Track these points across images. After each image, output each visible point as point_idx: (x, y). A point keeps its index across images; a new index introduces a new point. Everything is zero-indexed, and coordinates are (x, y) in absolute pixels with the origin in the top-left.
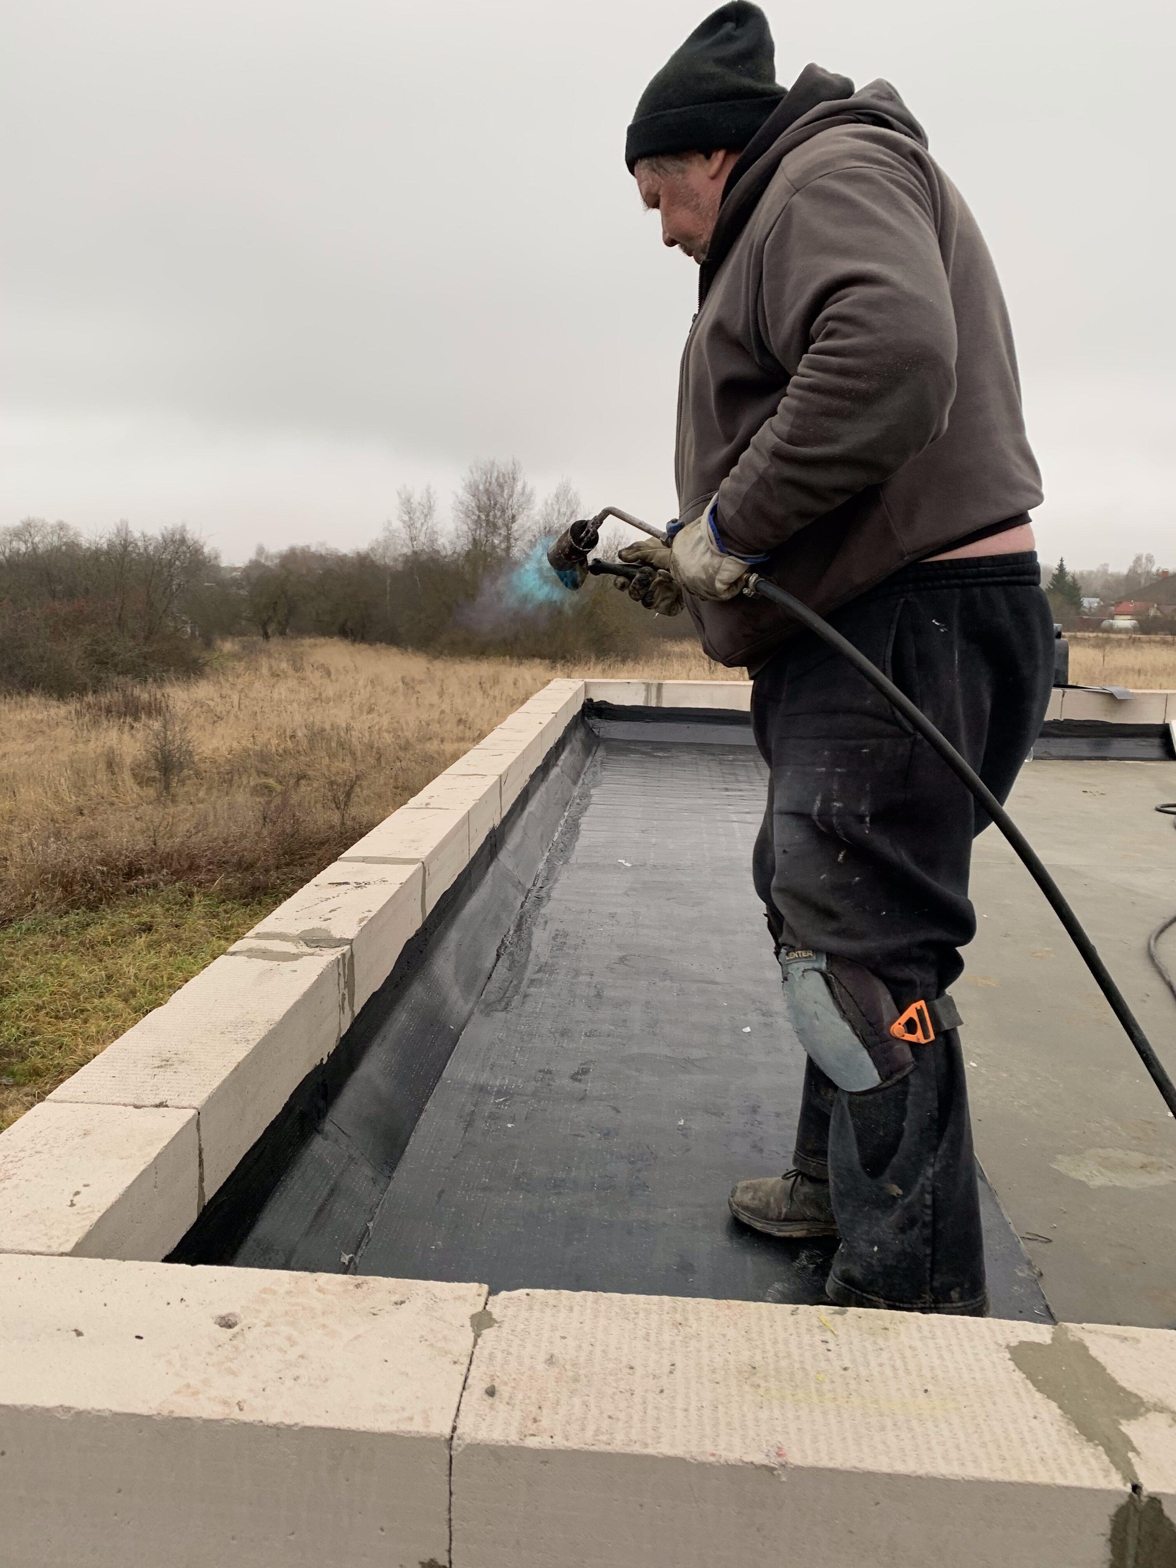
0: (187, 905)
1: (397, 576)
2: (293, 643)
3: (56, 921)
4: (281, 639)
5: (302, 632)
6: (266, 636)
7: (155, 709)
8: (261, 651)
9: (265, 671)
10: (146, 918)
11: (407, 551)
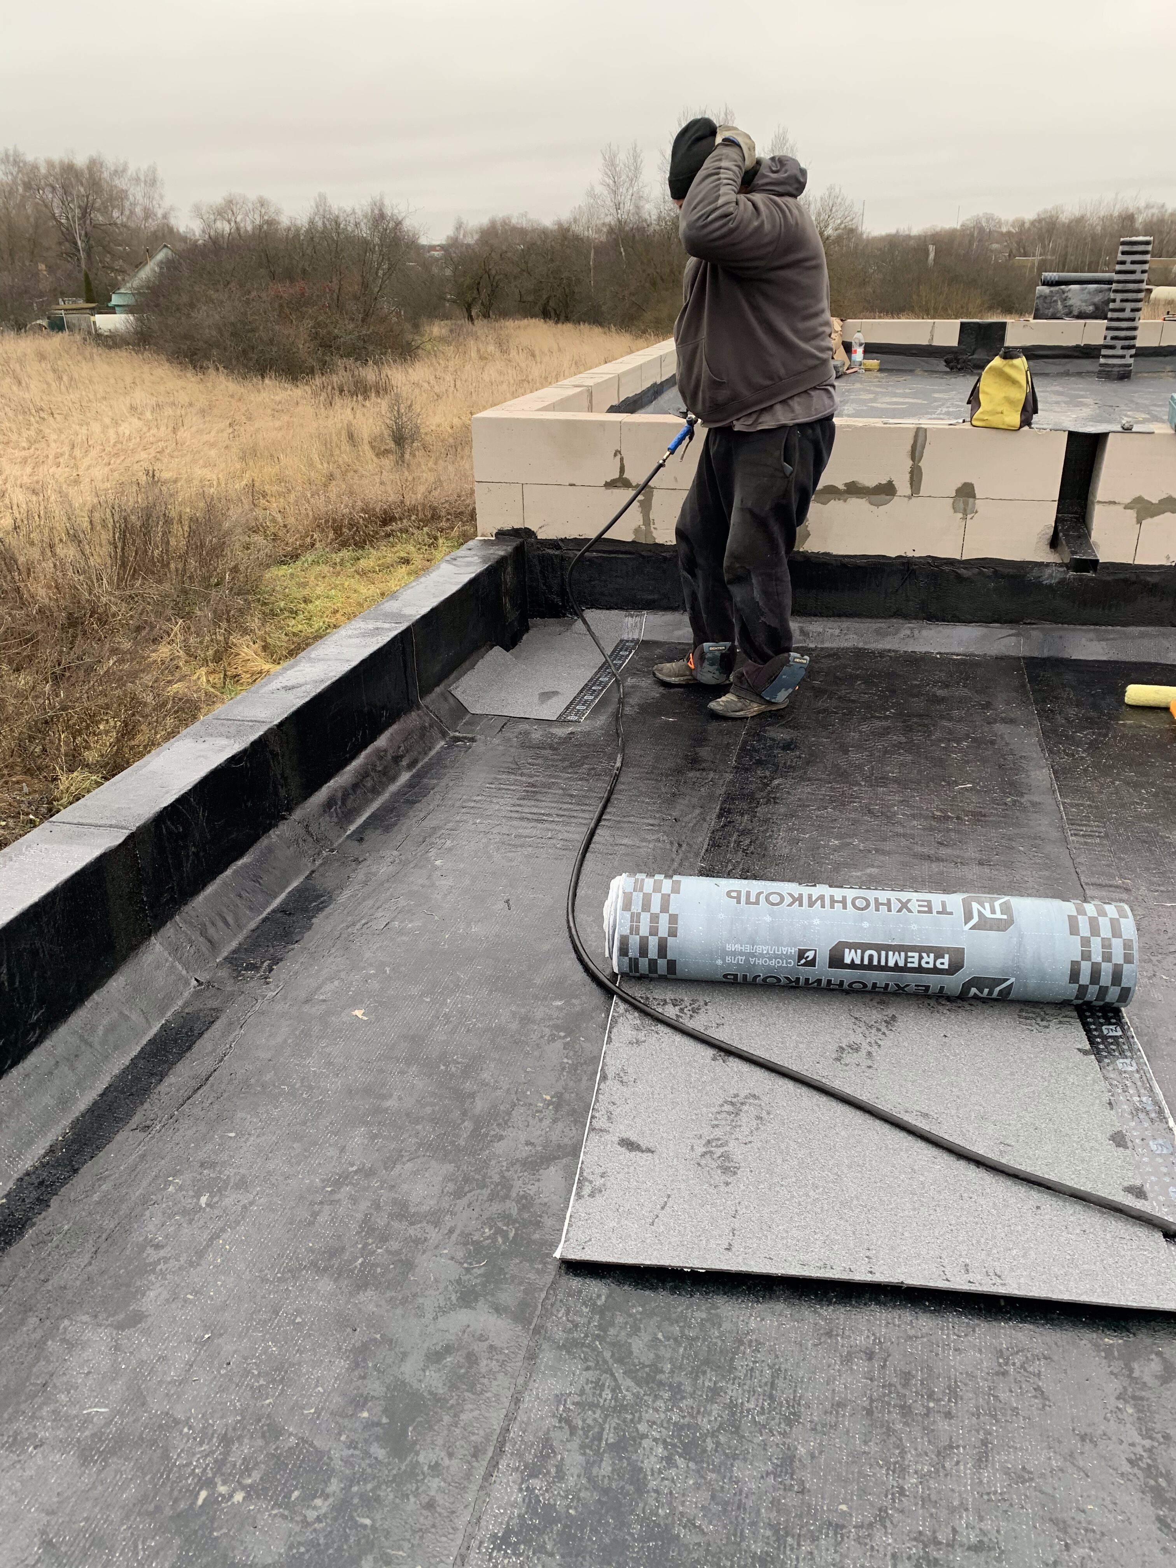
0: (433, 545)
1: (600, 249)
2: (497, 325)
3: (334, 556)
4: (486, 321)
5: (505, 314)
6: (471, 318)
7: (381, 389)
8: (468, 333)
9: (474, 354)
10: (403, 554)
11: (610, 220)
